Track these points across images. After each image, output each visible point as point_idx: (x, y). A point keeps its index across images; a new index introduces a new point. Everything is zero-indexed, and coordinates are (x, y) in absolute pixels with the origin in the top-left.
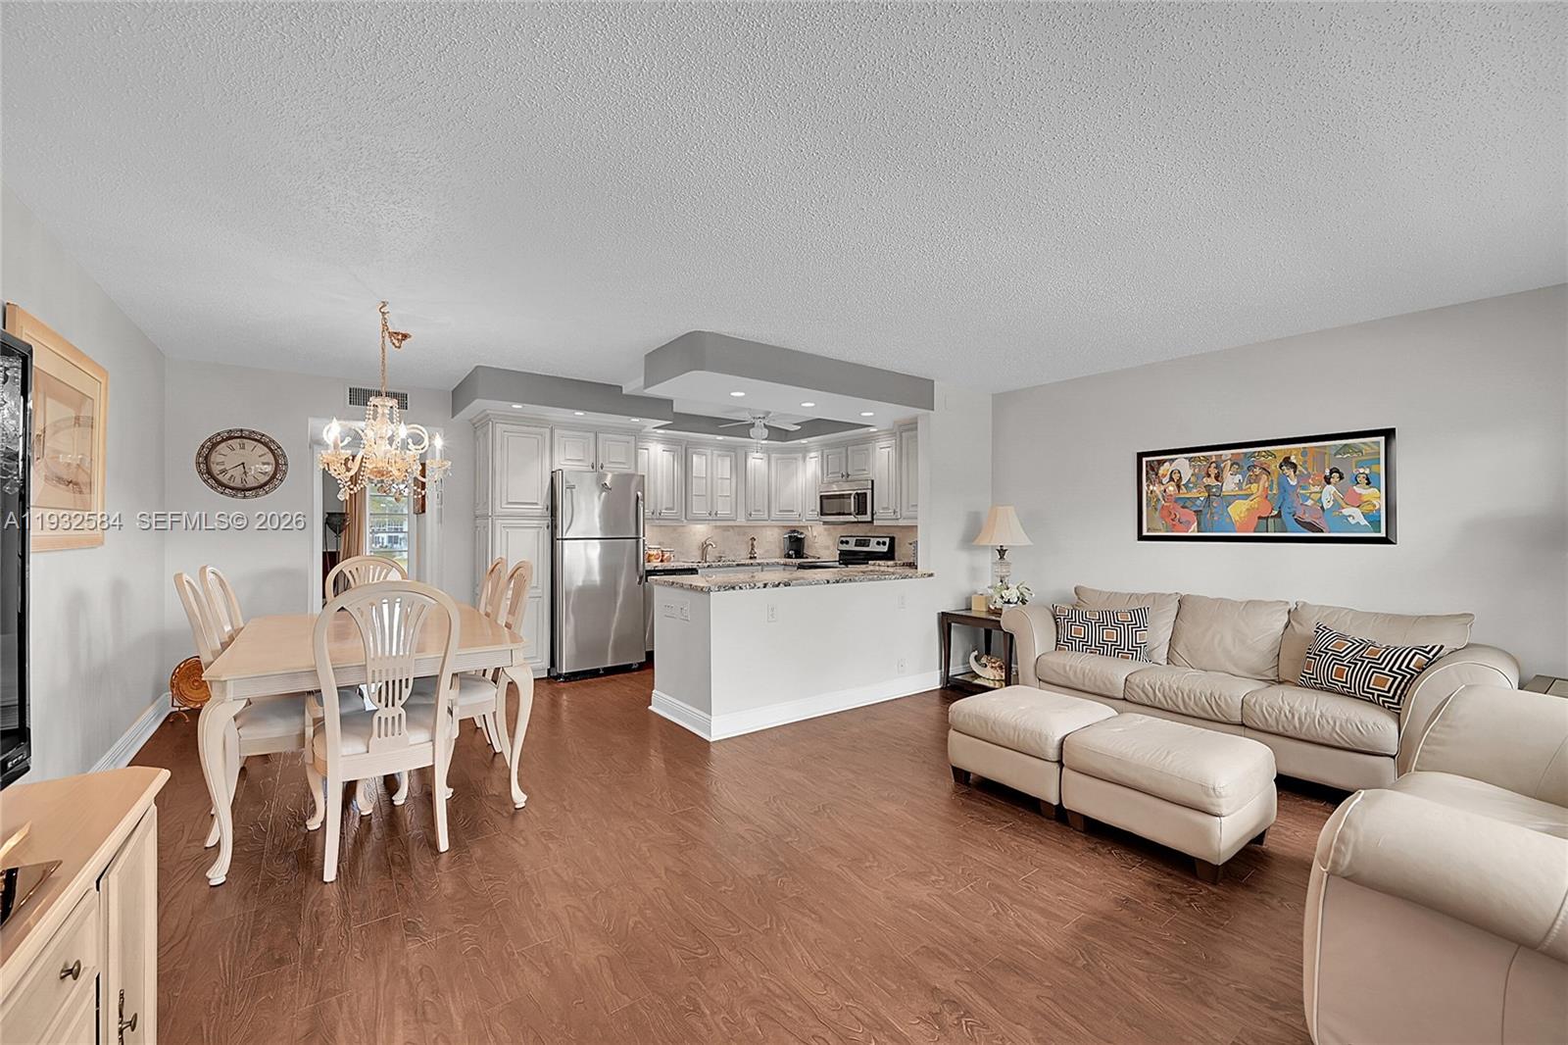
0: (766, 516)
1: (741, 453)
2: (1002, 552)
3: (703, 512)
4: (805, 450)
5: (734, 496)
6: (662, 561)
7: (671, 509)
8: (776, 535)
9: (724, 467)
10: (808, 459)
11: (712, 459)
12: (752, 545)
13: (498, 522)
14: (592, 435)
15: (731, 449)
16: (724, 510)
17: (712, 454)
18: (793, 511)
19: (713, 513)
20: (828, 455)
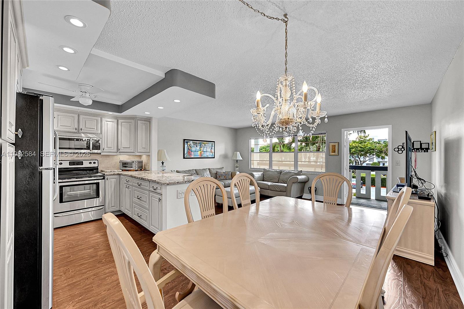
2: (163, 163)
20: (59, 115)
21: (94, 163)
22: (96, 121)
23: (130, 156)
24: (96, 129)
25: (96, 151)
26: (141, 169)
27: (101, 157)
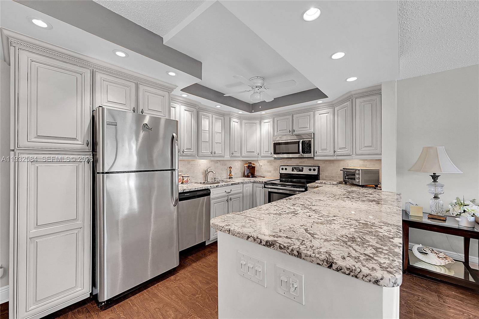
0: (239, 155)
1: (227, 118)
2: (435, 177)
3: (208, 152)
4: (261, 119)
5: (223, 143)
7: (190, 149)
8: (239, 165)
9: (218, 126)
10: (262, 123)
11: (212, 120)
12: (230, 171)
14: (133, 85)
15: (222, 115)
16: (218, 150)
17: (212, 117)
18: (254, 152)
19: (213, 153)
20: (279, 120)
21: (314, 170)
22: (308, 117)
23: (366, 161)
24: (308, 127)
25: (306, 155)
26: (376, 184)
27: (324, 163)
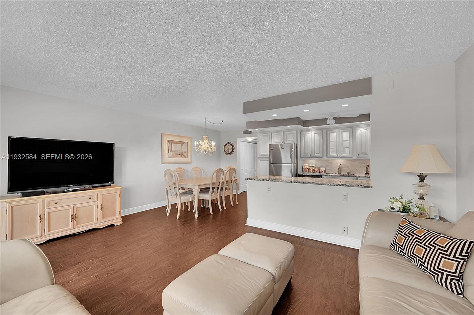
2: (422, 177)
3: (337, 155)
5: (352, 147)
6: (319, 172)
7: (318, 154)
11: (339, 134)
12: (367, 168)
13: (259, 159)
14: (282, 133)
15: (349, 128)
16: (345, 153)
17: (339, 131)
19: (343, 155)
